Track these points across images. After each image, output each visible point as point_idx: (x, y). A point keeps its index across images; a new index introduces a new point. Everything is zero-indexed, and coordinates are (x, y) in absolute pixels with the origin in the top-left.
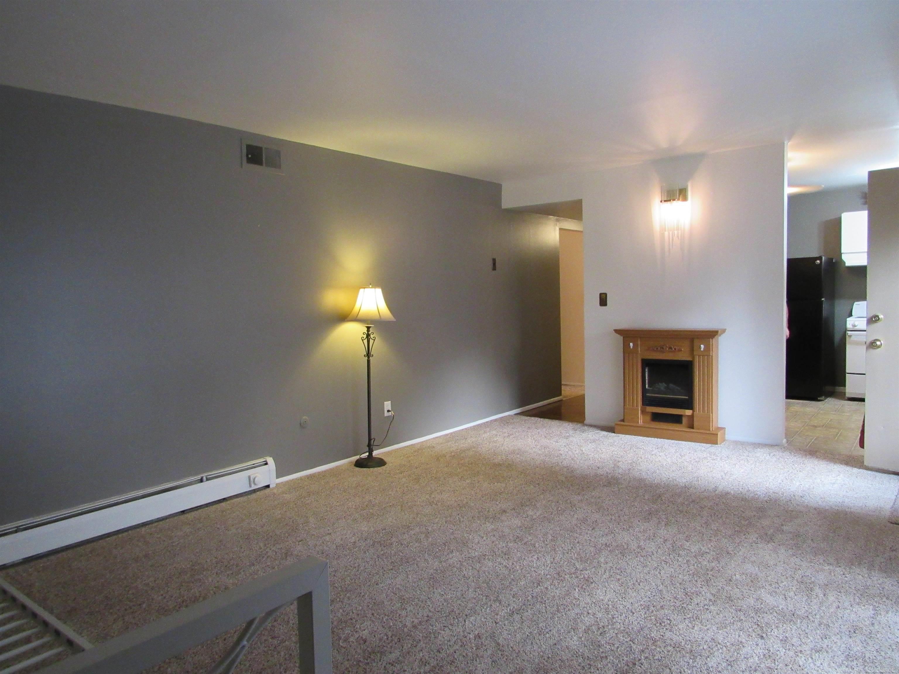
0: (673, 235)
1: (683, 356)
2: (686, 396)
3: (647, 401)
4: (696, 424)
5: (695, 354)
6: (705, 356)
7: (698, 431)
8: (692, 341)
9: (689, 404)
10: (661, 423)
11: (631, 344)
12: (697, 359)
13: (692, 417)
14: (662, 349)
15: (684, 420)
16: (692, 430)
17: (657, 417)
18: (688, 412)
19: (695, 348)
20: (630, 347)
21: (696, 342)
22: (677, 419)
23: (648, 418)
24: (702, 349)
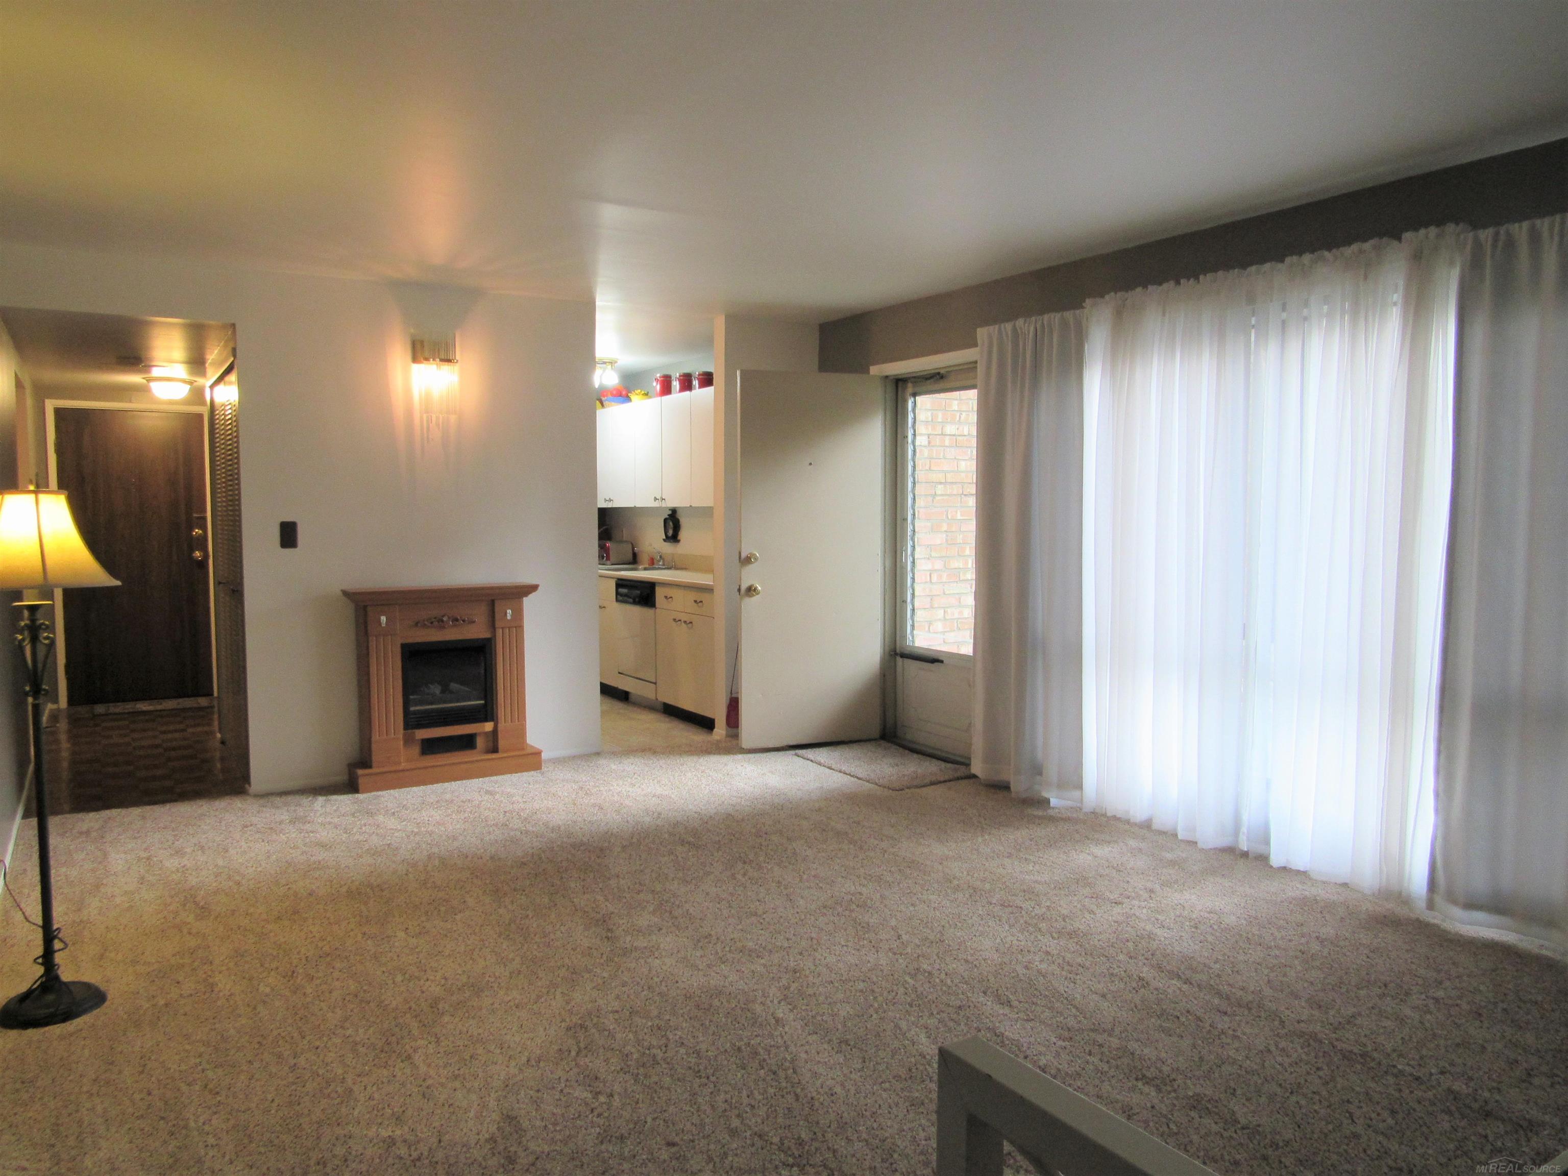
0: (429, 420)
1: (476, 631)
2: (481, 700)
3: (413, 721)
4: (502, 743)
5: (496, 626)
6: (512, 627)
7: (505, 755)
8: (492, 603)
9: (487, 713)
10: (438, 756)
11: (383, 619)
12: (499, 632)
13: (495, 732)
14: (439, 623)
15: (480, 742)
16: (494, 756)
17: (431, 747)
18: (488, 726)
19: (497, 616)
20: (380, 624)
21: (497, 604)
22: (467, 742)
23: (416, 750)
24: (509, 617)
